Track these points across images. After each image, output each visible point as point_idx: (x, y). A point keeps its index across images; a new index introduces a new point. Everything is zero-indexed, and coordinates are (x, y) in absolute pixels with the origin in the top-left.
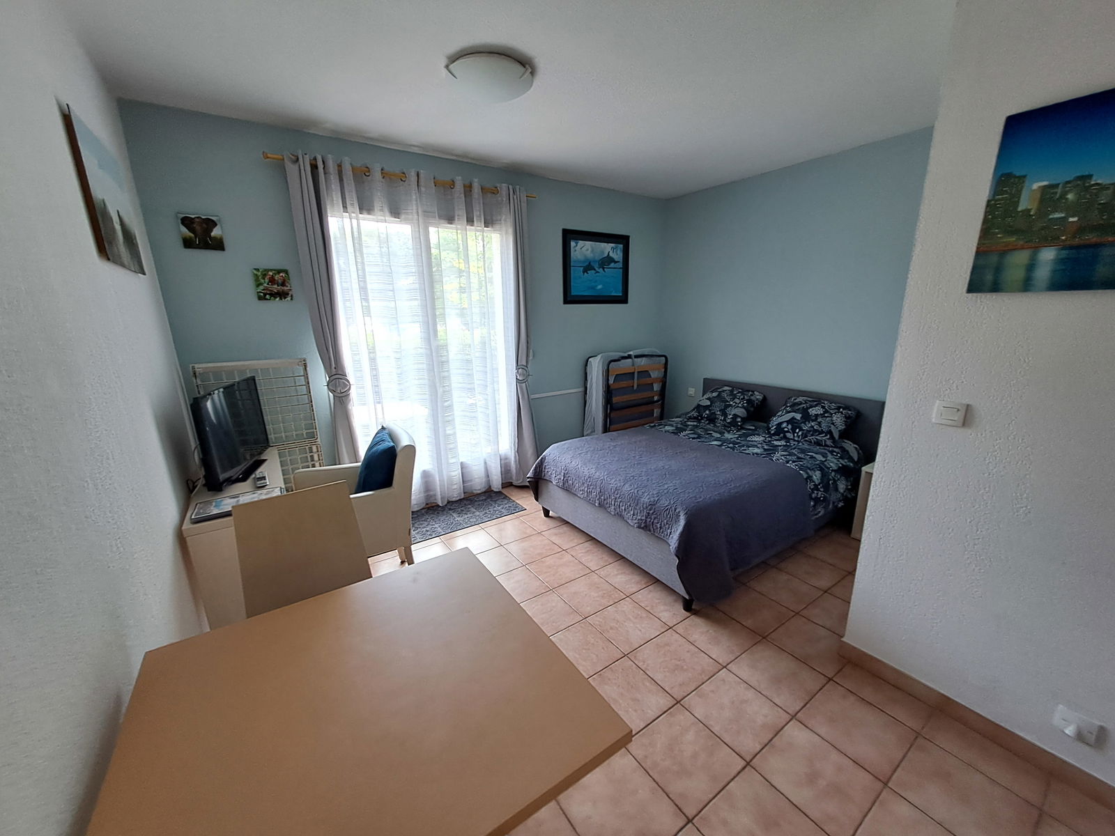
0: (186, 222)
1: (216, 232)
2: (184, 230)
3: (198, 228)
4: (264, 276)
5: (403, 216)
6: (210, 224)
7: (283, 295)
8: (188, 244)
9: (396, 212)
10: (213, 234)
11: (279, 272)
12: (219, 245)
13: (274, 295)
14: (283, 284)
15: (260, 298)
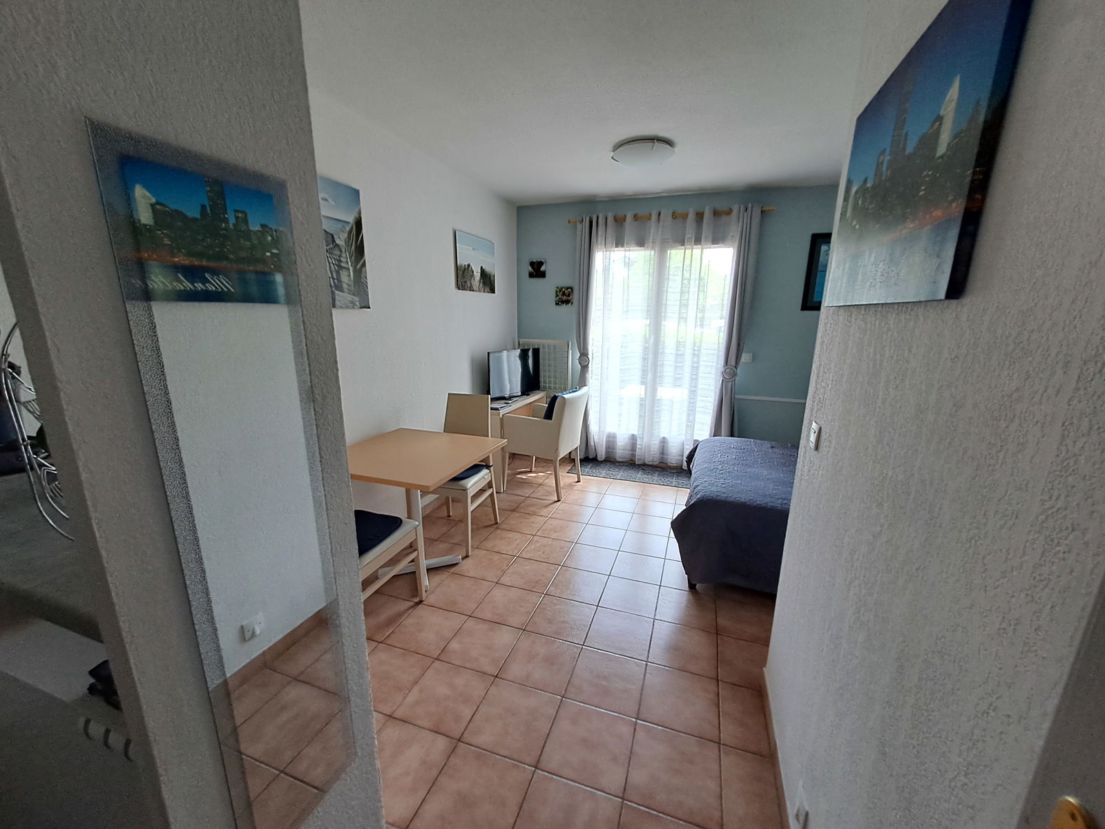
0: (532, 264)
1: (543, 268)
2: (530, 268)
3: (536, 266)
4: (560, 291)
5: (646, 245)
6: (541, 264)
7: (567, 302)
8: (531, 275)
9: (641, 243)
10: (541, 269)
11: (568, 288)
12: (543, 275)
13: (563, 302)
14: (569, 296)
15: (557, 304)
